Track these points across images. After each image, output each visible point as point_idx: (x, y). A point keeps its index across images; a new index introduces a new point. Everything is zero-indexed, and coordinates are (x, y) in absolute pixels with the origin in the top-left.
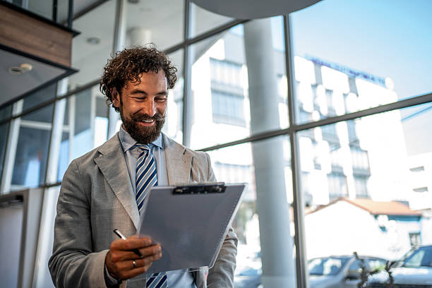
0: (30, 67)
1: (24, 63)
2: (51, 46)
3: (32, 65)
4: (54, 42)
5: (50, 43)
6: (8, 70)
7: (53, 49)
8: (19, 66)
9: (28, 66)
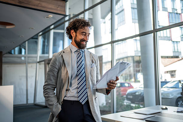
0: (52, 16)
1: (50, 15)
2: (58, 7)
3: (52, 15)
4: (59, 6)
5: (58, 6)
6: (45, 17)
7: (59, 8)
8: (48, 16)
9: (51, 16)
